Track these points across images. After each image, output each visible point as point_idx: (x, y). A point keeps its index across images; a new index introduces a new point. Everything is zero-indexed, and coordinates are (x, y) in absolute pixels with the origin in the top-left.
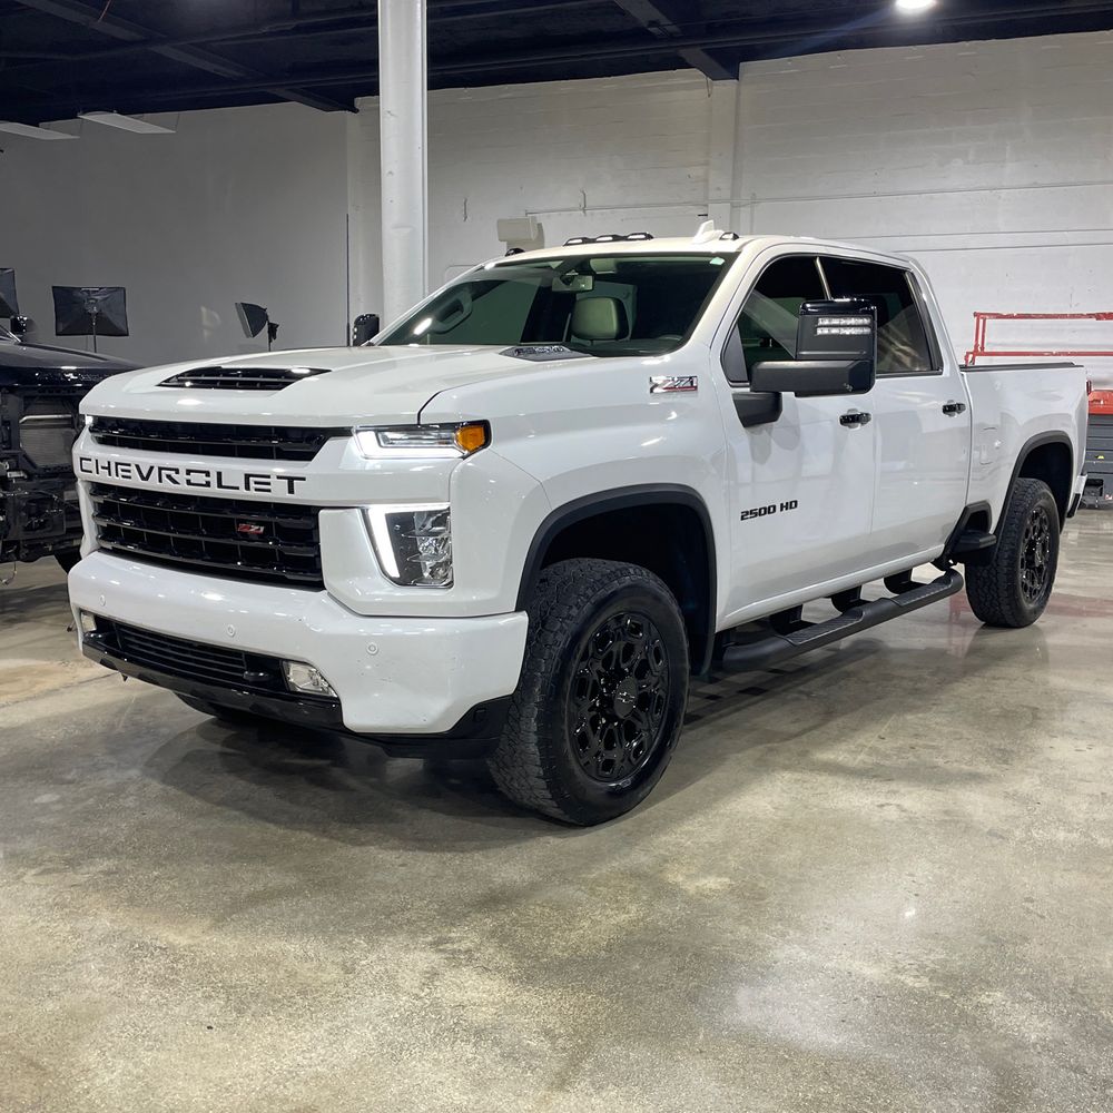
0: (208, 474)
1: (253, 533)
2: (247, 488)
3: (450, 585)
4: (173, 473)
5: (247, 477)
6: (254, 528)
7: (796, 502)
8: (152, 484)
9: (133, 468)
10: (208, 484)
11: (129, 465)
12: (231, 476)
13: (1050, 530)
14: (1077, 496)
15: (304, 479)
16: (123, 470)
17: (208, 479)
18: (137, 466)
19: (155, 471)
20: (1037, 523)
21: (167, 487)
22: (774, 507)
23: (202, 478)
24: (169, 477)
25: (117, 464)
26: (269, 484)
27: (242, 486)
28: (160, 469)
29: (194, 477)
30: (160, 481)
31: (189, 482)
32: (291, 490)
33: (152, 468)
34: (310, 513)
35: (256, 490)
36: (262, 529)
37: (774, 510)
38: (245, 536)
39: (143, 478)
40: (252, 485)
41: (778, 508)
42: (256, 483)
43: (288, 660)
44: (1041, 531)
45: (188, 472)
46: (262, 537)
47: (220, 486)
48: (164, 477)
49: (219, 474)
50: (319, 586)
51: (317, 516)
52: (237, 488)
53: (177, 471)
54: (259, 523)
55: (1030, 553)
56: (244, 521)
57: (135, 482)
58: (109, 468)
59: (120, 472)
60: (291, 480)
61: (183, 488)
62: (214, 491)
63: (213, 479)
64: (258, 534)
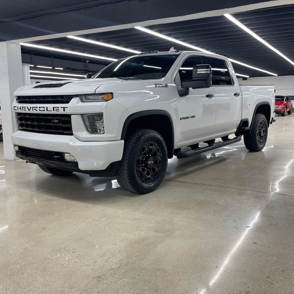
0: (44, 108)
1: (55, 122)
2: (54, 111)
3: (104, 133)
4: (36, 108)
5: (54, 108)
6: (56, 121)
7: (195, 116)
8: (31, 112)
9: (26, 108)
10: (44, 110)
11: (25, 107)
12: (50, 108)
13: (265, 127)
14: (273, 118)
15: (67, 108)
16: (24, 109)
17: (44, 109)
18: (27, 107)
19: (32, 108)
20: (262, 125)
21: (35, 112)
22: (189, 117)
23: (43, 109)
24: (35, 109)
25: (23, 107)
26: (59, 109)
27: (52, 110)
28: (33, 107)
29: (41, 109)
30: (33, 111)
31: (40, 110)
32: (64, 111)
33: (31, 107)
34: (69, 116)
35: (56, 111)
36: (58, 121)
37: (189, 118)
38: (54, 123)
39: (29, 110)
40: (55, 110)
41: (190, 117)
42: (56, 109)
43: (65, 153)
44: (263, 127)
45: (40, 108)
46: (58, 123)
47: (47, 110)
48: (34, 110)
49: (47, 108)
50: (72, 134)
51: (71, 117)
52: (51, 111)
53: (37, 108)
54: (57, 120)
55: (260, 132)
56: (53, 119)
57: (27, 111)
58: (21, 109)
59: (23, 109)
60: (64, 108)
61: (38, 112)
62: (46, 112)
63: (45, 109)
64: (57, 122)
